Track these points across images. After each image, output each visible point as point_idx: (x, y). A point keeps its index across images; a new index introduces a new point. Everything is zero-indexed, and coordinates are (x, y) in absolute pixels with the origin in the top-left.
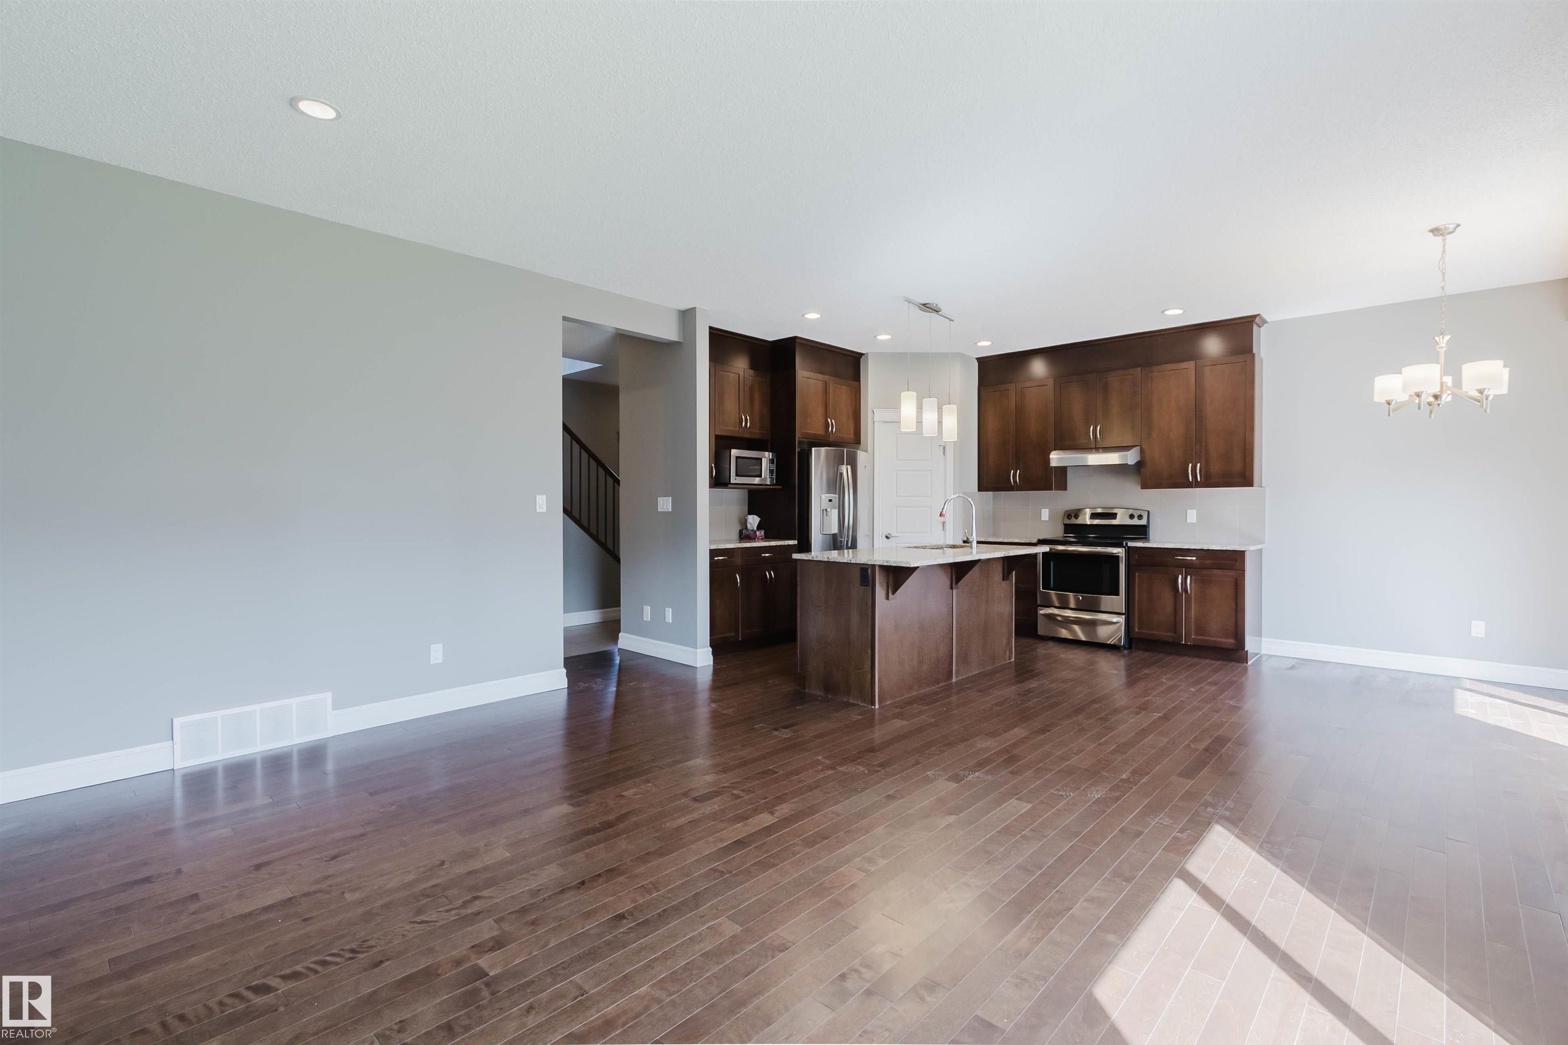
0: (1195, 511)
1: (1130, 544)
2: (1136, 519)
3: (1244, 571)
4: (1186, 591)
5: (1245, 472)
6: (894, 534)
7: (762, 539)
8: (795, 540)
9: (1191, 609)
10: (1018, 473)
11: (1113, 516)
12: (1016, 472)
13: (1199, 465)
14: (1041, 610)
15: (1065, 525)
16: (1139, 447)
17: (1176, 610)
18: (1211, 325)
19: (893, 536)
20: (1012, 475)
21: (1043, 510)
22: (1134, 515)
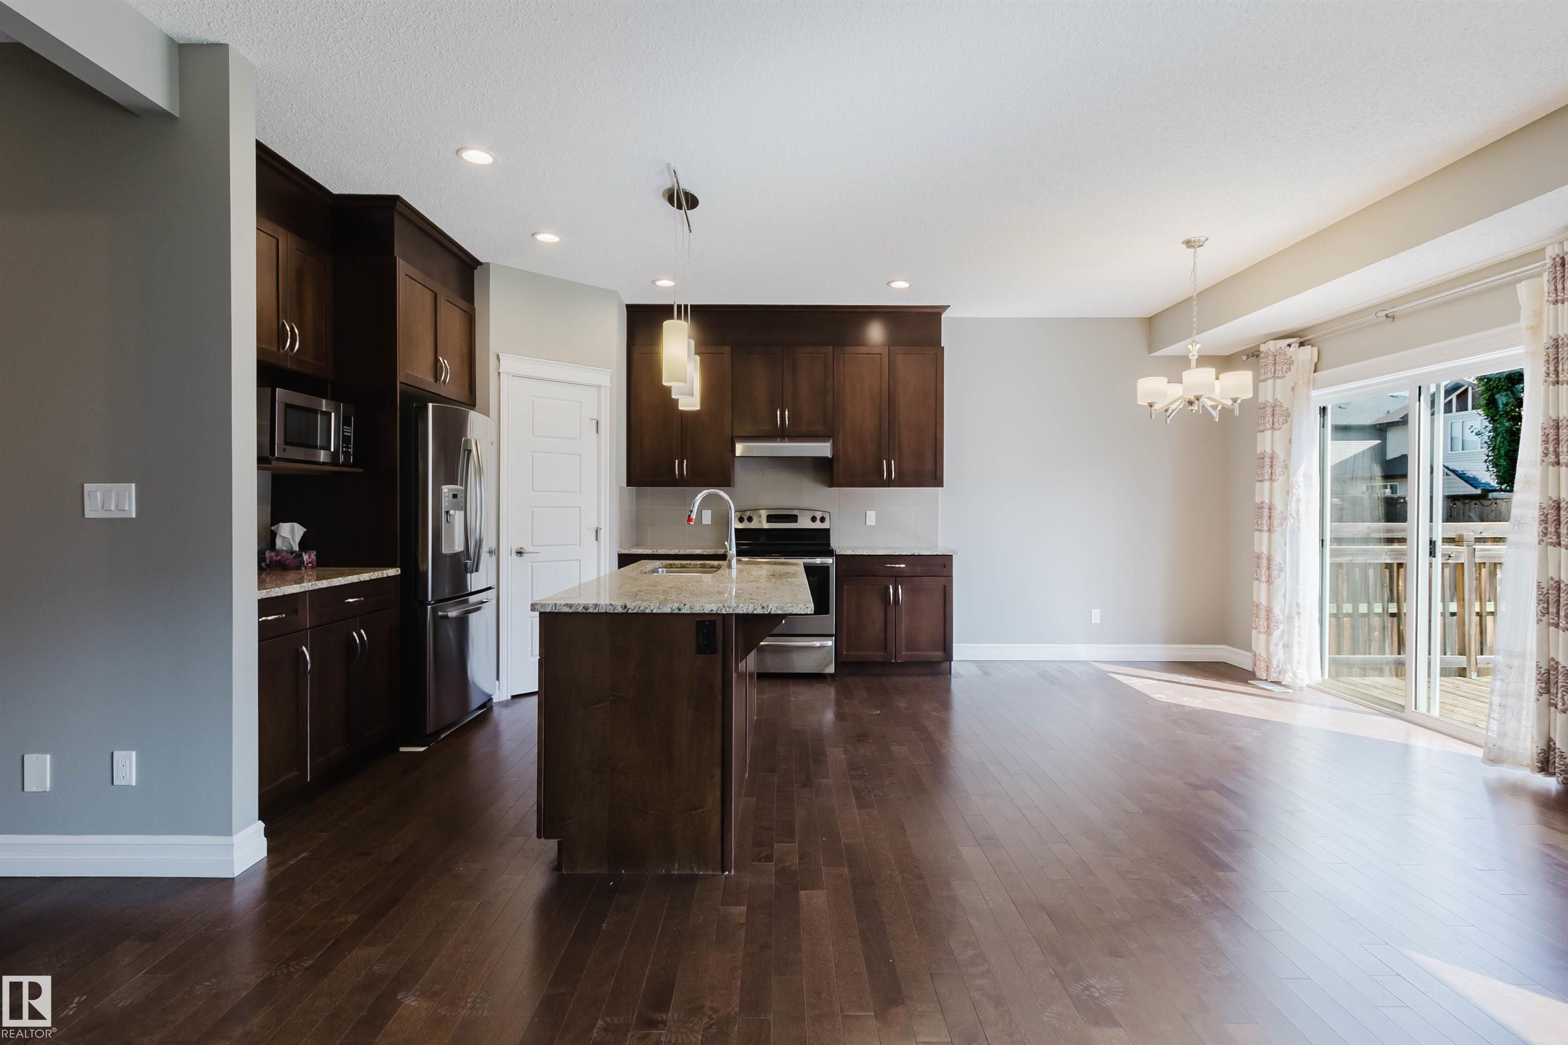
0: (875, 512)
2: (818, 521)
3: (952, 578)
4: (898, 602)
5: (936, 470)
6: (527, 548)
8: (397, 568)
9: (902, 623)
10: (684, 464)
11: (794, 518)
12: (682, 462)
13: (893, 461)
16: (831, 438)
17: (886, 625)
19: (527, 551)
20: (677, 467)
21: (703, 511)
22: (817, 517)
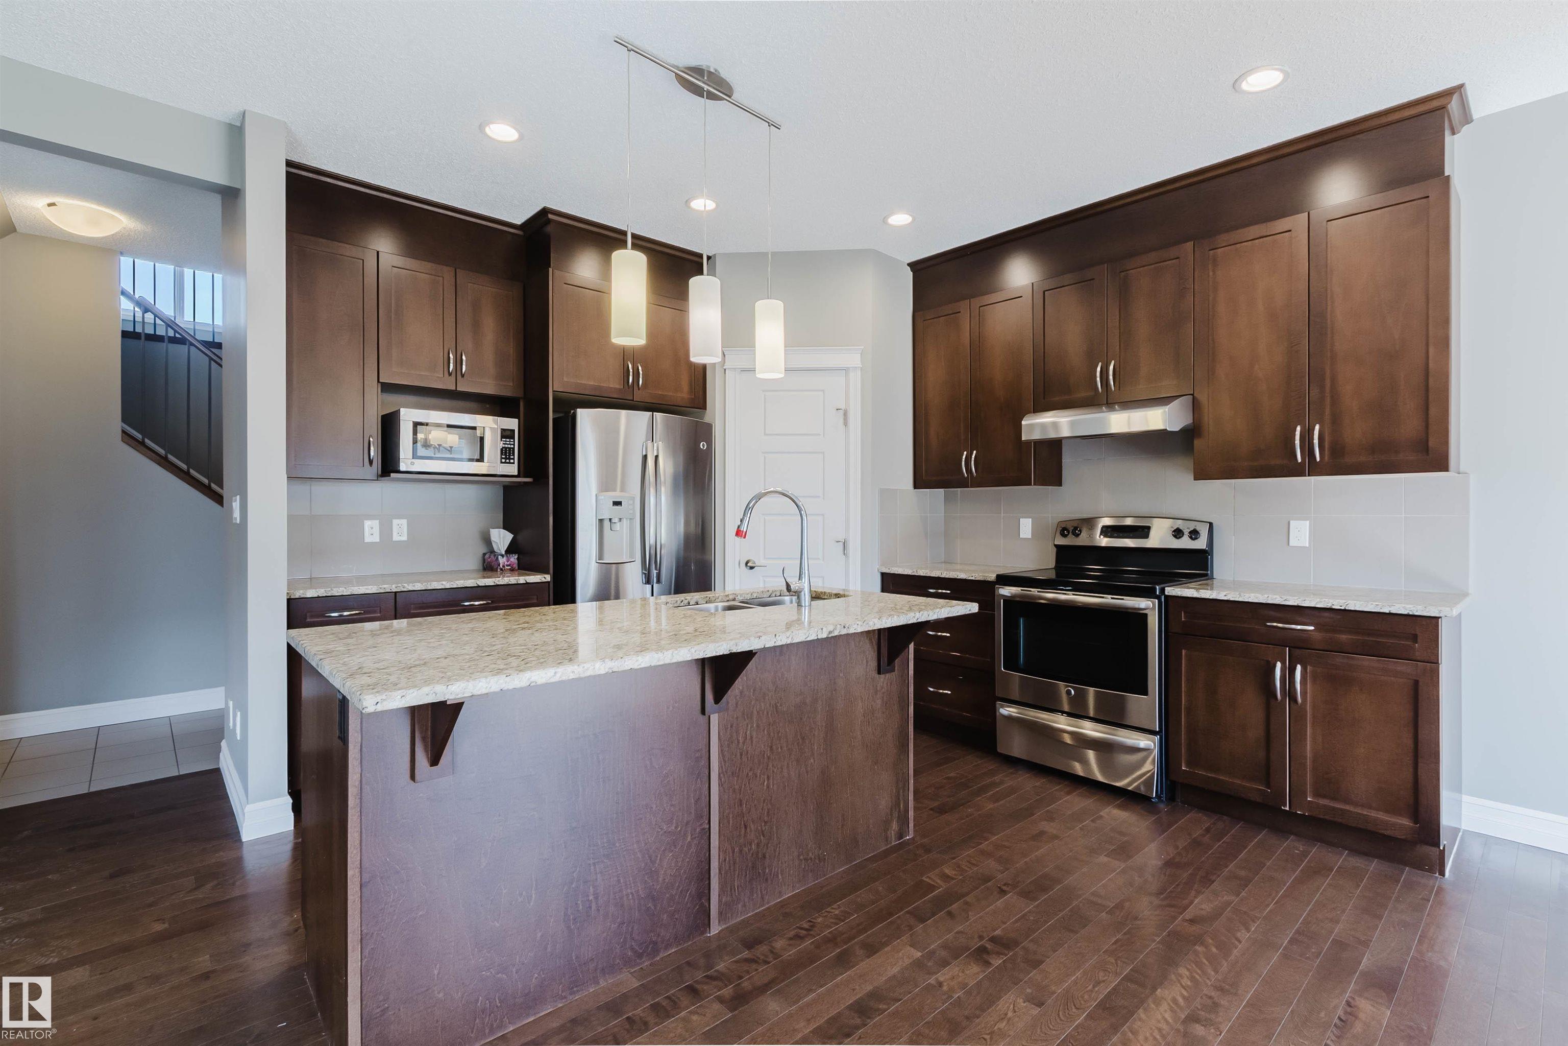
0: (1307, 522)
1: (1170, 591)
2: (1186, 537)
3: (1437, 663)
4: (1293, 699)
5: (1427, 441)
6: (758, 560)
7: (512, 570)
8: (547, 573)
9: (1306, 739)
10: (973, 456)
11: (1145, 532)
12: (972, 454)
13: (1317, 427)
14: (1002, 707)
15: (1057, 547)
16: (1192, 396)
17: (1269, 738)
18: (1342, 133)
19: (757, 565)
20: (964, 460)
21: (1021, 519)
22: (1184, 531)
